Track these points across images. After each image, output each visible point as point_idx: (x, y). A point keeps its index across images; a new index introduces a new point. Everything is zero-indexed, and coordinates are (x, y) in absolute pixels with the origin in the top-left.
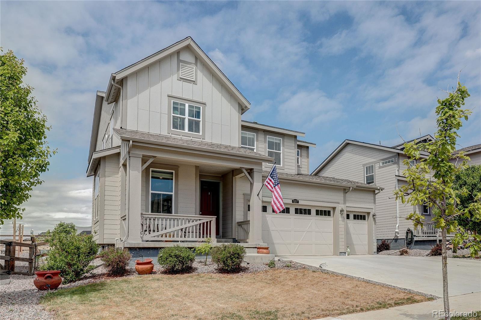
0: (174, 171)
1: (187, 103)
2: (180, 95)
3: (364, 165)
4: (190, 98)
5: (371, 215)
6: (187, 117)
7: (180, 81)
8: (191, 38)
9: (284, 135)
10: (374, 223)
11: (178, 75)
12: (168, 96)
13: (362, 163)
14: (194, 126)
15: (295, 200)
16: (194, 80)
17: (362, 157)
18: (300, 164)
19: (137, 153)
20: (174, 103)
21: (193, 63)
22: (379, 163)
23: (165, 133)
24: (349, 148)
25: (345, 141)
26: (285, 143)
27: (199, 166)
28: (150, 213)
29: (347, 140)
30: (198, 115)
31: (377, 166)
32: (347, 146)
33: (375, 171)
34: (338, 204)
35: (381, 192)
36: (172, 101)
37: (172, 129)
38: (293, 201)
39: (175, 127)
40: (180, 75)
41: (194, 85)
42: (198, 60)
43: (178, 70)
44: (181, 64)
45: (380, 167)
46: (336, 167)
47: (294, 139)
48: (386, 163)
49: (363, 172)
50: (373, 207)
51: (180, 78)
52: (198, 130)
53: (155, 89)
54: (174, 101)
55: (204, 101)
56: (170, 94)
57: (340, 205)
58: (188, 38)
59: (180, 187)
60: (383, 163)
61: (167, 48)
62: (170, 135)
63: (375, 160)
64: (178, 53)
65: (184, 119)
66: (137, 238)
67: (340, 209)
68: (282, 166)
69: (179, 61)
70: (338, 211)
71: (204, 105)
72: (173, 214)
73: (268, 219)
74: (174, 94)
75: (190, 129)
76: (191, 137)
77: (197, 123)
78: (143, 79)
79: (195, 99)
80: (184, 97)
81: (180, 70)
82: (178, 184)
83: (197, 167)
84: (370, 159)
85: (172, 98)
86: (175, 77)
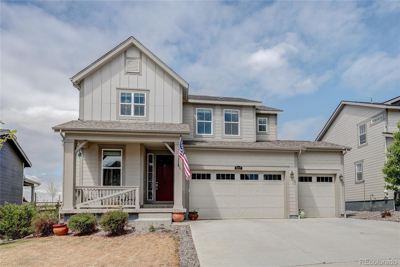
0: (122, 150)
1: (132, 92)
2: (127, 87)
3: (357, 125)
4: (135, 87)
5: (338, 177)
6: (133, 104)
7: (127, 75)
8: (133, 37)
9: (242, 106)
10: (341, 185)
11: (125, 70)
12: (117, 89)
13: (356, 123)
14: (139, 111)
15: (238, 166)
16: (138, 72)
17: (356, 116)
18: (267, 132)
19: (70, 139)
20: (122, 94)
21: (138, 58)
22: (369, 121)
23: (114, 119)
24: (345, 110)
25: (341, 102)
26: (243, 114)
27: (143, 144)
28: (102, 185)
29: (343, 101)
30: (142, 100)
31: (368, 124)
32: (344, 107)
33: (367, 130)
34: (288, 168)
35: (348, 152)
36: (120, 92)
37: (120, 116)
38: (235, 167)
39: (123, 113)
40: (127, 69)
41: (139, 76)
42: (143, 55)
43: (125, 66)
44: (127, 60)
45: (371, 126)
46: (335, 129)
47: (252, 109)
48: (376, 120)
49: (357, 132)
50: (340, 168)
51: (127, 72)
52: (142, 114)
53: (106, 85)
54: (121, 92)
55: (148, 88)
56: (118, 87)
57: (290, 169)
58: (131, 38)
59: (126, 162)
60: (374, 121)
61: (113, 50)
62: (118, 120)
63: (367, 118)
64: (125, 51)
65: (131, 105)
66: (70, 206)
67: (290, 172)
68: (239, 135)
69: (126, 58)
70: (288, 174)
71: (148, 92)
72: (121, 186)
73: (211, 185)
74: (122, 87)
75: (136, 113)
76: (137, 120)
77: (142, 108)
78: (97, 79)
79: (140, 88)
80: (130, 87)
81: (127, 65)
82: (125, 160)
83: (142, 144)
84: (362, 118)
85: (120, 90)
86: (123, 72)
